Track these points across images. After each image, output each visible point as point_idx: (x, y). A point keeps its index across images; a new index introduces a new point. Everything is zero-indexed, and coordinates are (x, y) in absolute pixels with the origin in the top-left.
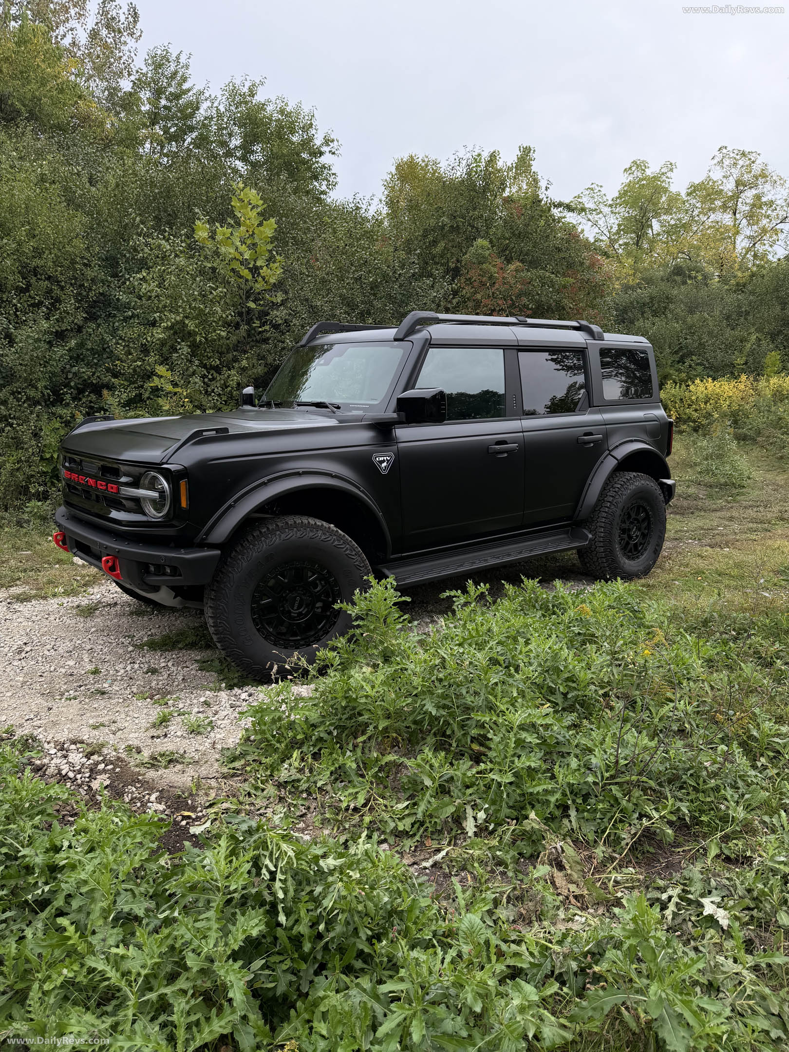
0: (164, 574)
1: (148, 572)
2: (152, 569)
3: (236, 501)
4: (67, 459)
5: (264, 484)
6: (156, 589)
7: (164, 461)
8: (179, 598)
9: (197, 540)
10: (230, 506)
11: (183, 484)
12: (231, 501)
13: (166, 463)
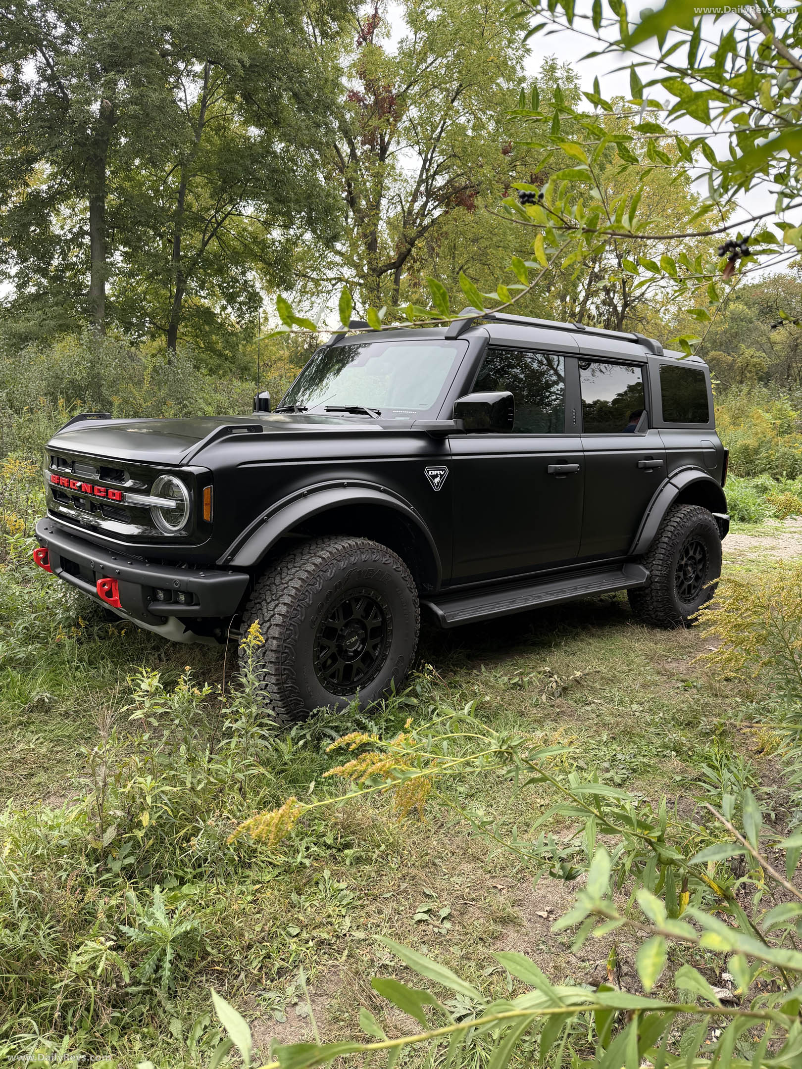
0: (177, 602)
1: (155, 599)
2: (161, 595)
3: (270, 515)
4: (55, 460)
5: (303, 496)
6: (162, 619)
7: (184, 462)
8: (189, 632)
9: (220, 562)
10: (263, 522)
11: (208, 490)
12: (263, 515)
13: (187, 465)
